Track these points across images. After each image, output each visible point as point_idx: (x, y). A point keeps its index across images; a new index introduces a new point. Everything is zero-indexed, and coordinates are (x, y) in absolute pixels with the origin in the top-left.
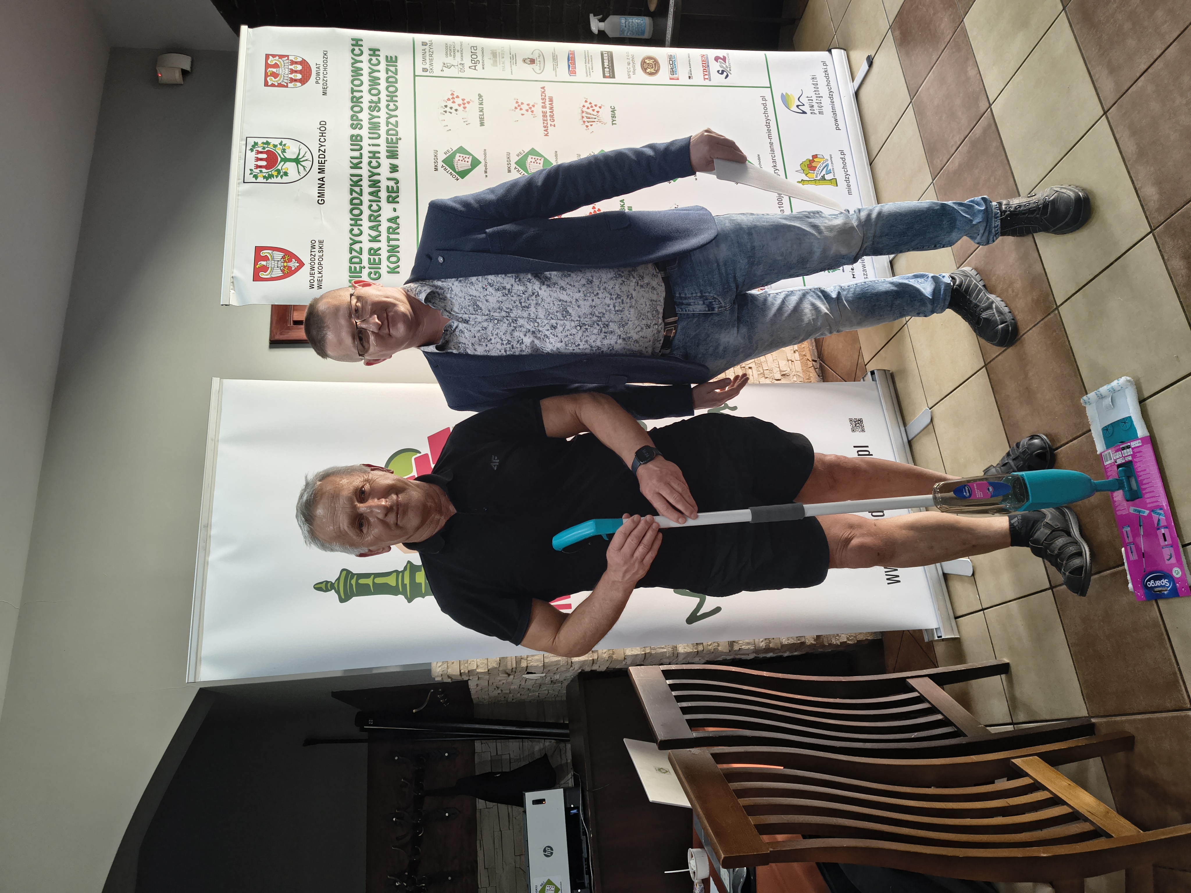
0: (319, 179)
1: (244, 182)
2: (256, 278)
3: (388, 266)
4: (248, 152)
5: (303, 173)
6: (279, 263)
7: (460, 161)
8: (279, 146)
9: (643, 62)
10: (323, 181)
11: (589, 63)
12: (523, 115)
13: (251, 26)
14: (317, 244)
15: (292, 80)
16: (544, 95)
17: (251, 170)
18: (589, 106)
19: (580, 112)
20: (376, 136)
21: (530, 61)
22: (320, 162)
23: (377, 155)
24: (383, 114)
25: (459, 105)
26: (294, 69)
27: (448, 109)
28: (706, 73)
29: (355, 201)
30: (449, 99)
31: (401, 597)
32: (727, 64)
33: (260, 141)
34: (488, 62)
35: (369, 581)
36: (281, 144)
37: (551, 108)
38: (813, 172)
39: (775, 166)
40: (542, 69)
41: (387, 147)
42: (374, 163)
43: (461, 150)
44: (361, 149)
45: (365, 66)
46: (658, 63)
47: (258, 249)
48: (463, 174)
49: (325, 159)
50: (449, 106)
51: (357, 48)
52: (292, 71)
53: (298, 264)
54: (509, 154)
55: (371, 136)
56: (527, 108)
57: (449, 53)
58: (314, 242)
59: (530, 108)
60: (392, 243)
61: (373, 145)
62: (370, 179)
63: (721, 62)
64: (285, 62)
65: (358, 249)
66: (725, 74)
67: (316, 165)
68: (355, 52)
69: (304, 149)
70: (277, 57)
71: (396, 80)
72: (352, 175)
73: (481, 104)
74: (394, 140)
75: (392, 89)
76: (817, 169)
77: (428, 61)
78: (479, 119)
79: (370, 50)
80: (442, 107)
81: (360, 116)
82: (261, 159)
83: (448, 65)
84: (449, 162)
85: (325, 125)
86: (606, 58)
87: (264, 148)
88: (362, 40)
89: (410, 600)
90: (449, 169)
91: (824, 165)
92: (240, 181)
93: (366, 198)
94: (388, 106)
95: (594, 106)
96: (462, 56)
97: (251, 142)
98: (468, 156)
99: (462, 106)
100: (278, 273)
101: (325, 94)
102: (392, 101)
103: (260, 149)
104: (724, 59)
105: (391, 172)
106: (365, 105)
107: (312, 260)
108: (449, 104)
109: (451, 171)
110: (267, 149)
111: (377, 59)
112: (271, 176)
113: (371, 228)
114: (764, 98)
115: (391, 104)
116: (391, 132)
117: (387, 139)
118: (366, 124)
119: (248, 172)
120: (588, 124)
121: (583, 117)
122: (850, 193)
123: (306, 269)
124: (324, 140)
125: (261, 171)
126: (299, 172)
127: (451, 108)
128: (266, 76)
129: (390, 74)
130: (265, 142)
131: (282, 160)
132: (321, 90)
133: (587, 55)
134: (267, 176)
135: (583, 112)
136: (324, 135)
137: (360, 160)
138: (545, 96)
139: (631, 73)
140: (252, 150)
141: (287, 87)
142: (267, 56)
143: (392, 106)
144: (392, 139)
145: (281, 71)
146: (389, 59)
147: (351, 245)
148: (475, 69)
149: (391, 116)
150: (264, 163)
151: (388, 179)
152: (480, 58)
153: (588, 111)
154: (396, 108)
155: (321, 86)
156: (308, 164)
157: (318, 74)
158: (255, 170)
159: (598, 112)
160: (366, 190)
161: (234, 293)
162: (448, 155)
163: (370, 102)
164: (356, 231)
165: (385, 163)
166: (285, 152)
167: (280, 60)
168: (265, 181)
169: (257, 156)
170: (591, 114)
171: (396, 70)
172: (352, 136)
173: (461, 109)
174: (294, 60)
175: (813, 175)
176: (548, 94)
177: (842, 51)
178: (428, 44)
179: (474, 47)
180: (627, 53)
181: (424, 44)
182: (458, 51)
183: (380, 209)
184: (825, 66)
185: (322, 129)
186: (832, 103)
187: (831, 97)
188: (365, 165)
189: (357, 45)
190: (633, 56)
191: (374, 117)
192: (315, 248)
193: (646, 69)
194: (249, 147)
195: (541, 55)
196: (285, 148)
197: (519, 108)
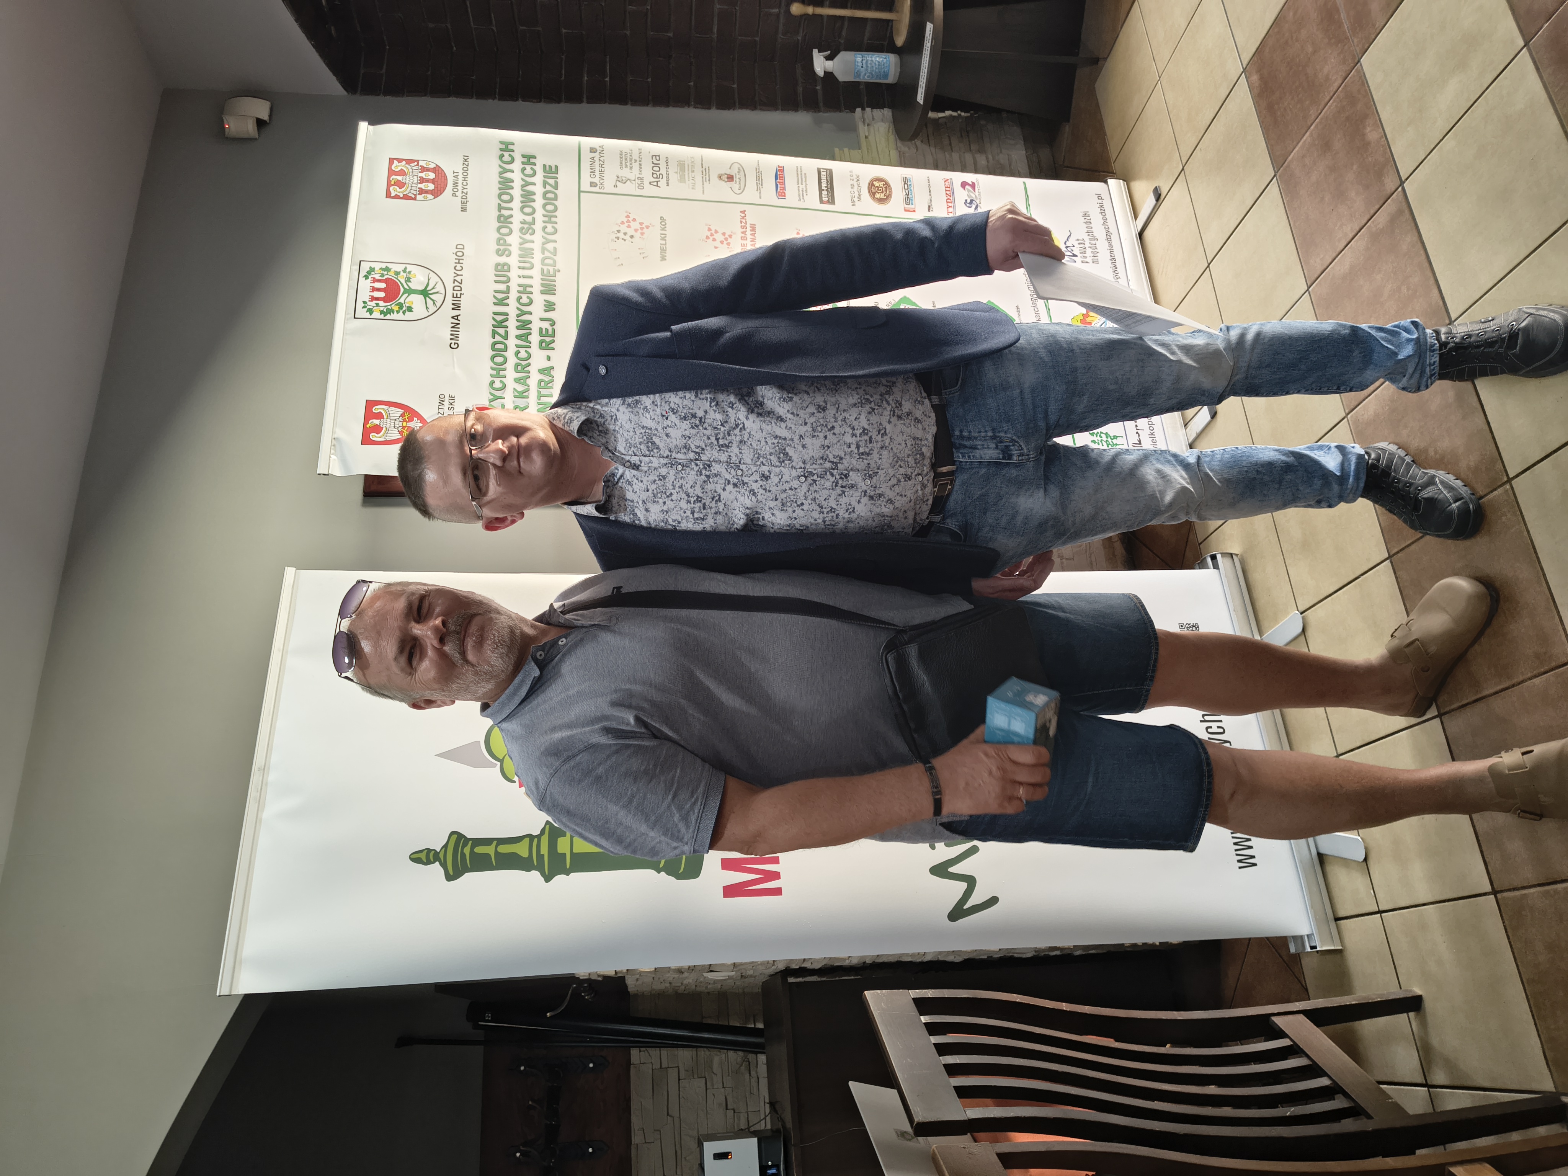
0: (453, 317)
1: (354, 318)
2: (366, 441)
4: (362, 279)
5: (432, 309)
6: (397, 422)
8: (402, 273)
9: (871, 185)
10: (457, 319)
11: (802, 184)
12: (717, 245)
13: (371, 123)
14: (446, 400)
15: (422, 191)
16: (744, 221)
17: (365, 302)
20: (528, 265)
21: (728, 178)
22: (455, 296)
23: (529, 289)
24: (538, 237)
25: (636, 230)
26: (424, 177)
27: (621, 235)
28: (950, 202)
29: (498, 346)
30: (623, 223)
31: (536, 874)
32: (977, 194)
33: (377, 266)
34: (674, 177)
35: (490, 850)
36: (404, 271)
37: (753, 240)
40: (742, 189)
41: (542, 280)
42: (525, 300)
44: (508, 280)
45: (516, 177)
46: (890, 186)
47: (370, 404)
49: (462, 292)
50: (622, 231)
51: (506, 154)
52: (422, 180)
55: (522, 265)
56: (723, 236)
57: (624, 163)
58: (443, 397)
59: (727, 237)
60: (543, 400)
61: (524, 277)
62: (519, 318)
63: (969, 191)
64: (414, 168)
66: (974, 205)
67: (449, 299)
68: (504, 159)
69: (434, 279)
70: (404, 162)
71: (556, 195)
72: (495, 314)
73: (663, 229)
74: (551, 272)
75: (549, 207)
77: (597, 173)
78: (661, 248)
79: (523, 156)
80: (613, 232)
81: (509, 239)
82: (379, 290)
83: (623, 179)
85: (464, 249)
86: (824, 177)
87: (382, 275)
88: (514, 144)
89: (548, 879)
92: (349, 316)
93: (512, 342)
94: (544, 228)
96: (640, 168)
97: (365, 267)
99: (640, 231)
100: (394, 435)
101: (464, 209)
102: (550, 222)
103: (377, 277)
104: (973, 186)
105: (546, 311)
106: (516, 225)
108: (623, 228)
110: (386, 277)
111: (532, 169)
112: (390, 311)
113: (517, 380)
115: (549, 226)
116: (547, 261)
117: (543, 270)
118: (515, 250)
119: (360, 305)
124: (461, 268)
125: (377, 305)
126: (427, 308)
127: (625, 234)
128: (389, 185)
129: (548, 188)
130: (384, 267)
131: (406, 291)
132: (460, 205)
133: (799, 173)
134: (385, 310)
136: (461, 261)
137: (506, 295)
138: (746, 223)
139: (856, 199)
140: (366, 277)
141: (415, 199)
142: (391, 161)
143: (550, 229)
144: (548, 271)
145: (408, 179)
146: (547, 169)
148: (657, 186)
149: (548, 241)
150: (382, 294)
151: (542, 319)
152: (663, 171)
154: (556, 231)
155: (459, 199)
156: (438, 298)
157: (455, 184)
158: (369, 303)
160: (513, 332)
161: (335, 460)
163: (521, 223)
164: (498, 384)
165: (539, 300)
166: (410, 282)
167: (407, 165)
168: (382, 316)
169: (373, 285)
171: (556, 183)
172: (498, 265)
173: (637, 235)
174: (425, 166)
176: (750, 220)
177: (1121, 181)
178: (599, 151)
179: (657, 157)
180: (851, 172)
181: (593, 150)
182: (636, 161)
183: (530, 356)
184: (1100, 201)
185: (458, 254)
186: (1111, 245)
187: (1109, 238)
188: (512, 301)
189: (507, 150)
190: (858, 177)
191: (526, 242)
192: (443, 404)
193: (874, 194)
194: (363, 273)
195: (742, 169)
196: (410, 276)
197: (711, 238)
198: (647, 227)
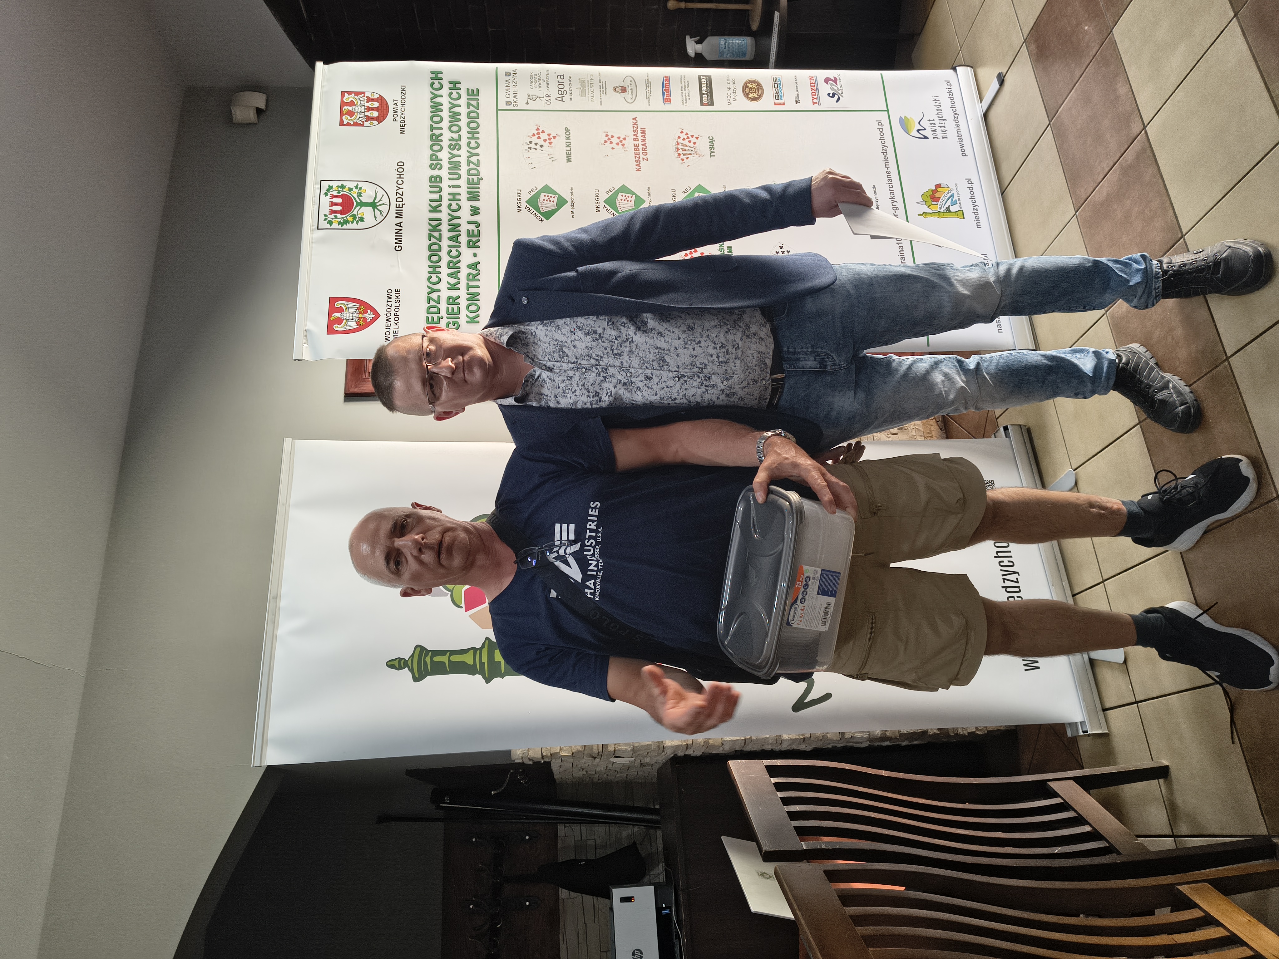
0: (396, 225)
1: (318, 229)
2: (331, 331)
3: (467, 316)
4: (323, 196)
5: (380, 218)
6: (354, 315)
7: (546, 201)
8: (354, 189)
9: (745, 87)
10: (400, 226)
11: (685, 90)
12: (613, 148)
13: (326, 63)
14: (393, 294)
15: (369, 118)
16: (636, 126)
17: (325, 216)
18: (686, 137)
19: (675, 143)
20: (456, 176)
21: (621, 90)
22: (398, 206)
23: (457, 197)
24: (464, 152)
25: (545, 141)
26: (370, 106)
27: (533, 146)
28: (815, 97)
29: (434, 247)
30: (534, 135)
31: (479, 677)
32: (839, 86)
33: (335, 184)
34: (576, 93)
35: (444, 659)
36: (356, 187)
37: (644, 141)
38: (936, 203)
39: (893, 198)
40: (634, 99)
41: (468, 188)
42: (454, 206)
43: (547, 189)
44: (441, 190)
45: (445, 101)
46: (762, 87)
47: (333, 300)
48: (548, 215)
49: (403, 203)
51: (436, 82)
52: (369, 109)
53: (374, 316)
54: (597, 191)
55: (451, 176)
56: (618, 141)
57: (534, 83)
58: (390, 291)
59: (621, 141)
60: (472, 290)
61: (453, 186)
63: (831, 84)
64: (361, 99)
65: (436, 298)
66: (836, 97)
67: (393, 210)
68: (435, 86)
69: (381, 192)
70: (353, 94)
71: (478, 115)
72: (431, 219)
73: (568, 138)
74: (476, 181)
75: (473, 125)
76: (941, 200)
77: (511, 93)
78: (566, 155)
79: (450, 83)
80: (526, 143)
81: (440, 155)
82: (336, 204)
83: (534, 97)
84: (533, 202)
85: (403, 165)
86: (704, 83)
87: (339, 192)
88: (442, 73)
89: (488, 681)
90: (533, 210)
91: (949, 195)
92: (314, 227)
93: (445, 243)
94: (469, 143)
95: (690, 137)
96: (548, 87)
97: (325, 185)
98: (554, 195)
99: (548, 141)
100: (353, 325)
101: (402, 132)
102: (473, 138)
103: (335, 193)
104: (835, 81)
105: (472, 215)
106: (445, 143)
107: (389, 311)
108: (535, 139)
109: (535, 212)
110: (342, 193)
111: (457, 93)
112: (346, 222)
113: (450, 275)
114: (880, 123)
115: (473, 141)
116: (472, 172)
117: (468, 179)
118: (445, 164)
119: (322, 218)
120: (684, 157)
121: (678, 149)
122: (978, 226)
123: (382, 320)
124: (402, 182)
125: (336, 217)
126: (375, 217)
127: (536, 144)
128: (342, 114)
129: (472, 108)
130: (340, 185)
131: (358, 204)
132: (399, 128)
133: (683, 81)
134: (342, 221)
135: (678, 144)
136: (402, 176)
137: (439, 203)
138: (638, 128)
139: (732, 99)
140: (326, 194)
141: (363, 125)
142: (343, 94)
143: (473, 144)
144: (473, 180)
145: (357, 109)
146: (470, 93)
147: (429, 293)
148: (562, 101)
149: (473, 155)
150: (339, 208)
151: (469, 223)
152: (567, 88)
153: (684, 142)
154: (478, 146)
155: (398, 124)
156: (384, 209)
157: (395, 111)
158: (329, 216)
159: (695, 143)
160: (446, 234)
161: (306, 347)
162: (532, 194)
163: (450, 140)
164: (434, 279)
165: (466, 205)
166: (361, 196)
167: (356, 97)
168: (340, 227)
169: (331, 200)
170: (686, 146)
171: (478, 104)
172: (431, 177)
173: (546, 144)
174: (370, 97)
175: (936, 207)
176: (640, 125)
177: (969, 68)
178: (512, 75)
179: (561, 76)
180: (728, 76)
181: (508, 74)
182: (544, 81)
183: (459, 254)
184: (949, 87)
185: (399, 170)
186: (958, 126)
187: (956, 120)
188: (444, 208)
189: (436, 78)
190: (734, 80)
191: (454, 156)
192: (391, 298)
193: (748, 96)
194: (323, 191)
195: (634, 81)
196: (361, 191)
197: (609, 142)
198: (554, 137)
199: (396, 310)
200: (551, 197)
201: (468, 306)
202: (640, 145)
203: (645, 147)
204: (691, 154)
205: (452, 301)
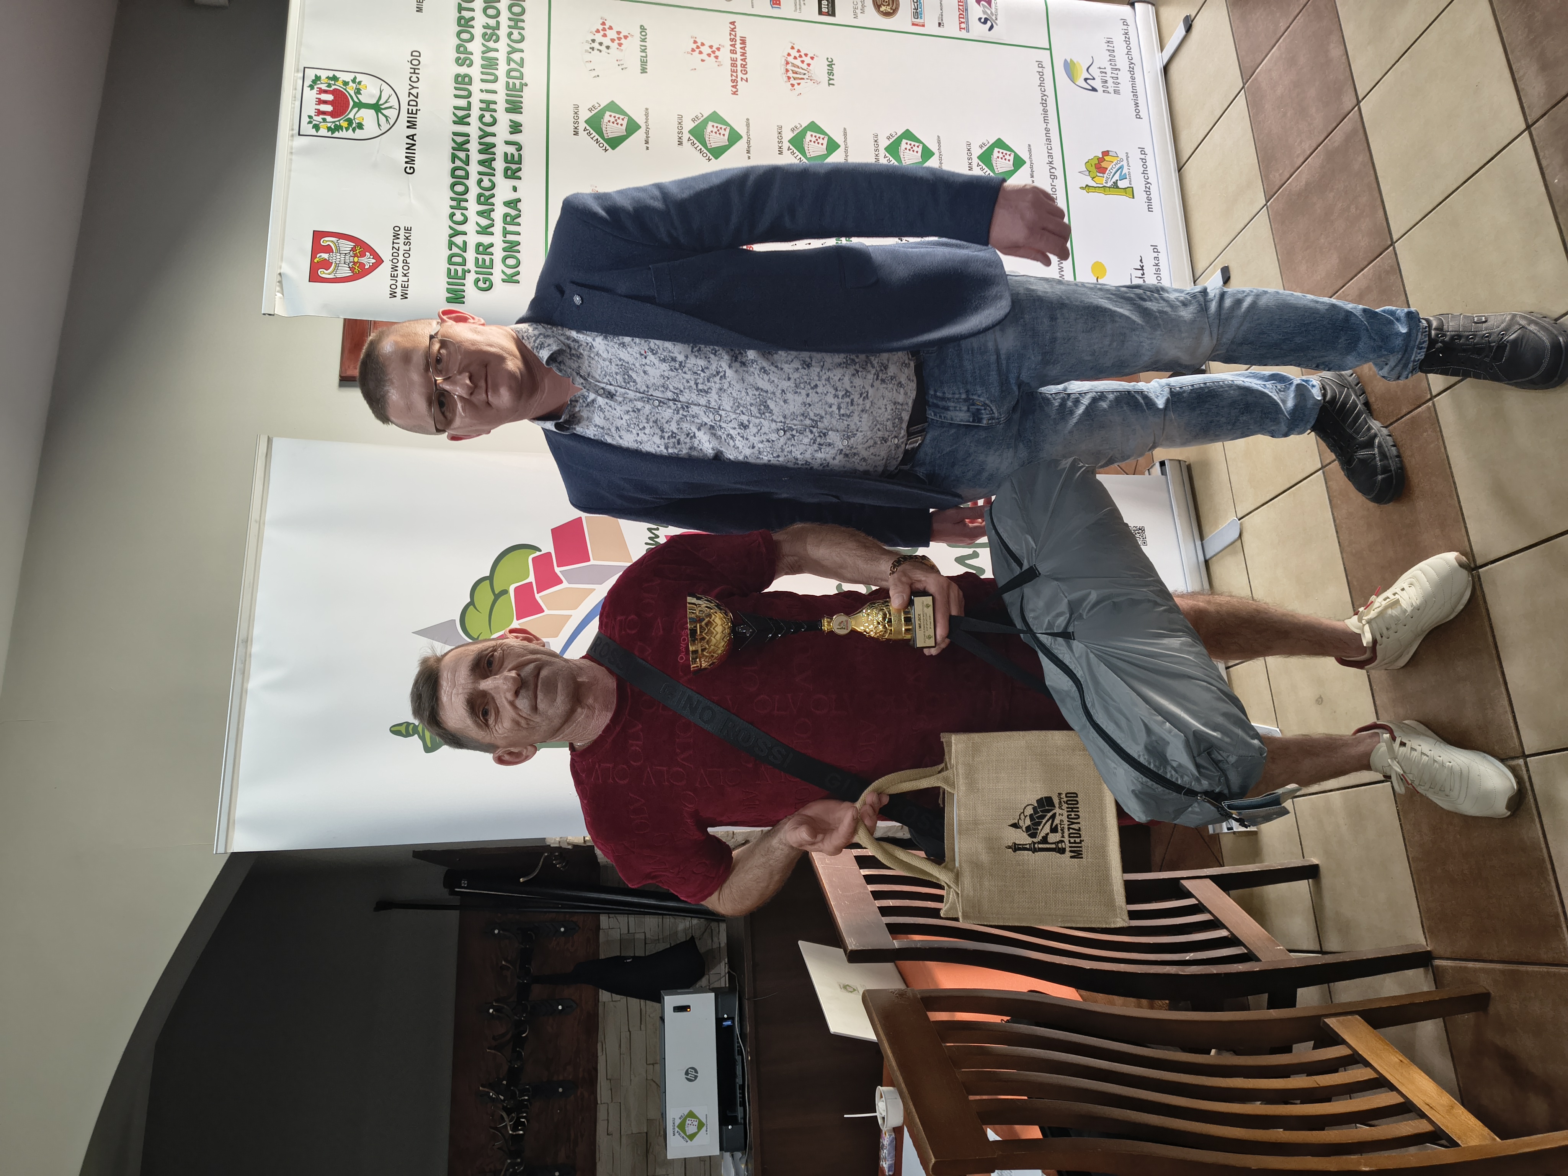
0: (408, 137)
1: (299, 134)
2: (314, 277)
3: (503, 271)
4: (306, 89)
5: (385, 127)
6: (348, 257)
7: (611, 124)
8: (351, 83)
10: (413, 139)
12: (703, 61)
14: (402, 233)
16: (733, 33)
17: (310, 117)
18: (797, 55)
19: (784, 62)
20: (492, 78)
22: (410, 112)
23: (492, 106)
24: (502, 45)
25: (613, 40)
27: (596, 45)
28: (964, 18)
29: (459, 173)
30: (598, 31)
32: (993, 10)
33: (324, 75)
36: (354, 81)
37: (743, 54)
38: (1101, 175)
39: (1051, 163)
41: (507, 95)
42: (488, 119)
43: (612, 107)
44: (470, 95)
47: (318, 235)
48: (614, 143)
49: (418, 108)
50: (598, 41)
53: (374, 261)
54: (680, 117)
55: (485, 77)
56: (709, 51)
58: (398, 229)
59: (714, 52)
60: (510, 237)
61: (488, 91)
62: (481, 141)
63: (984, 6)
65: (461, 244)
66: (990, 22)
67: (404, 116)
69: (387, 91)
72: (455, 134)
73: (643, 40)
74: (518, 86)
75: (516, 9)
76: (1107, 172)
78: (640, 63)
80: (587, 42)
81: (470, 46)
82: (325, 102)
84: (595, 123)
85: (420, 56)
87: (329, 85)
90: (594, 134)
91: (1118, 166)
92: (293, 132)
93: (474, 168)
94: (510, 35)
95: (803, 56)
97: (311, 75)
98: (623, 117)
99: (617, 41)
100: (345, 272)
101: (419, 10)
102: (516, 27)
103: (324, 87)
104: (989, 2)
105: (511, 133)
106: (478, 31)
107: (395, 256)
109: (597, 137)
110: (333, 87)
112: (338, 128)
113: (480, 214)
114: (1040, 64)
115: (515, 32)
116: (513, 74)
117: (508, 83)
118: (477, 60)
119: (305, 119)
120: (795, 82)
121: (787, 71)
122: (1149, 210)
123: (385, 267)
124: (417, 80)
125: (324, 120)
126: (379, 125)
127: (601, 44)
130: (331, 76)
131: (355, 105)
132: (415, 4)
134: (333, 127)
135: (787, 63)
136: (417, 71)
137: (468, 112)
138: (735, 36)
139: (858, 11)
140: (311, 87)
143: (516, 36)
144: (514, 84)
147: (451, 236)
149: (514, 50)
150: (329, 108)
151: (507, 143)
153: (795, 62)
154: (522, 39)
156: (392, 114)
158: (315, 118)
159: (809, 65)
160: (475, 156)
161: (281, 298)
162: (593, 113)
163: (484, 27)
164: (458, 217)
165: (504, 119)
166: (361, 94)
168: (329, 134)
169: (319, 96)
170: (798, 67)
172: (457, 76)
173: (614, 46)
175: (1101, 180)
176: (740, 33)
183: (493, 186)
184: (1125, 27)
185: (414, 62)
186: (1133, 78)
187: (1131, 70)
188: (474, 119)
191: (490, 50)
192: (399, 238)
193: (879, 9)
194: (308, 82)
196: (360, 87)
197: (697, 51)
198: (626, 37)
199: (407, 255)
200: (619, 118)
201: (504, 259)
202: (739, 60)
203: (744, 63)
204: (803, 79)
205: (484, 249)
